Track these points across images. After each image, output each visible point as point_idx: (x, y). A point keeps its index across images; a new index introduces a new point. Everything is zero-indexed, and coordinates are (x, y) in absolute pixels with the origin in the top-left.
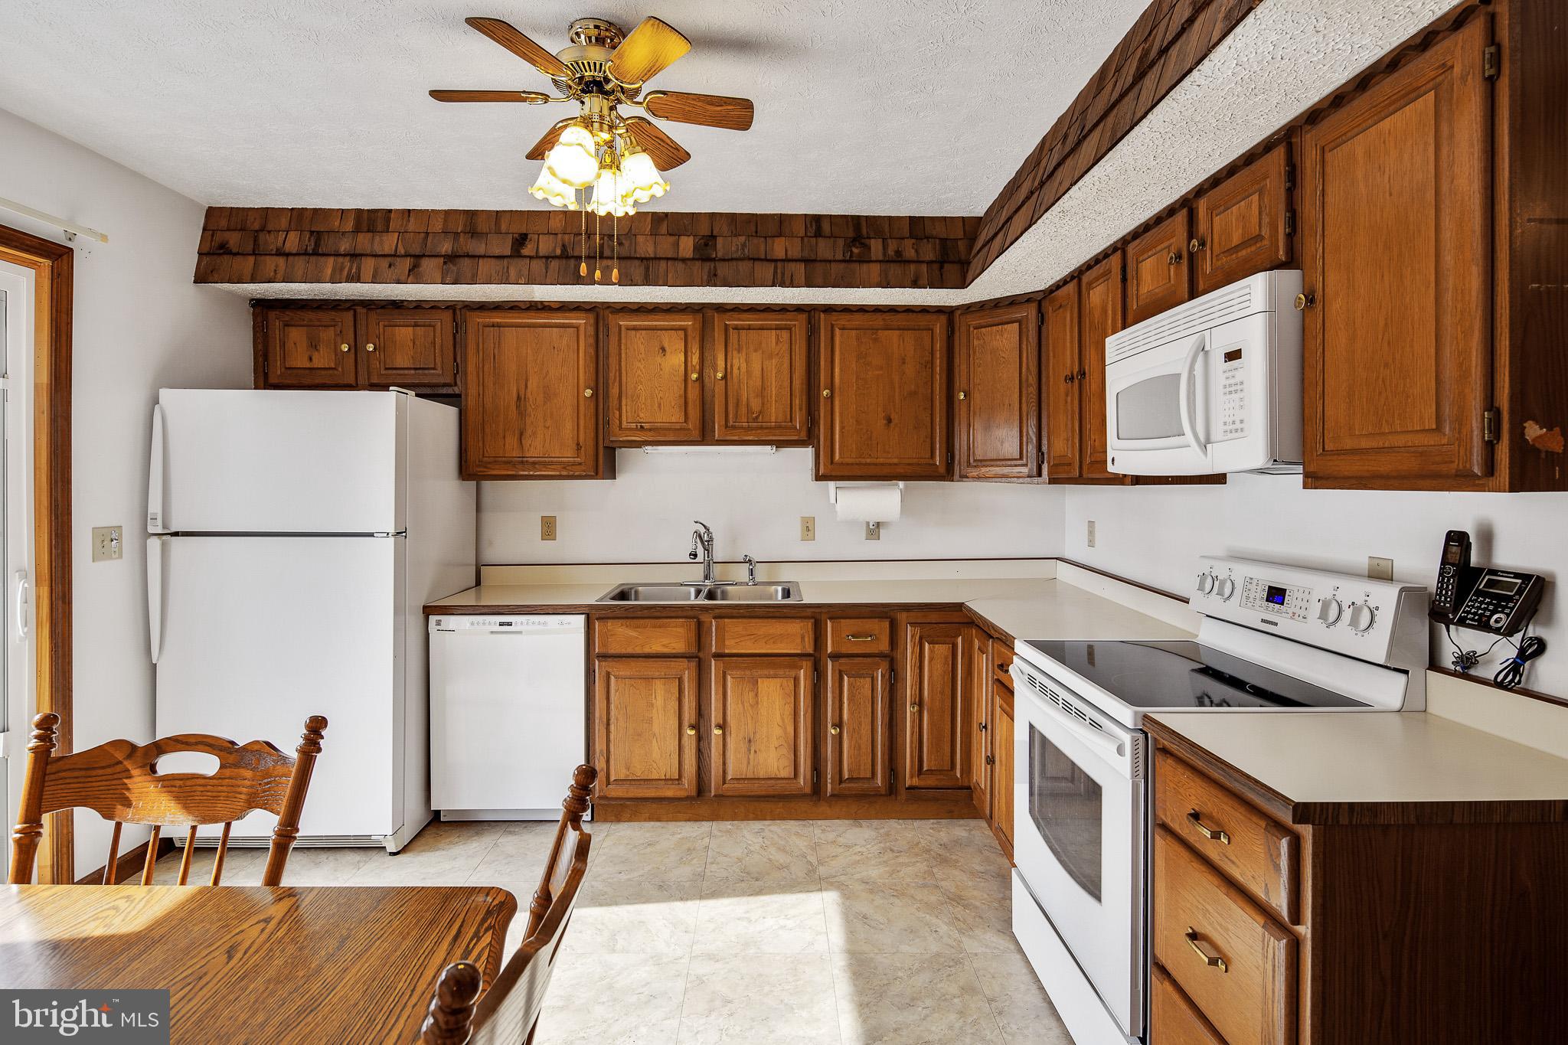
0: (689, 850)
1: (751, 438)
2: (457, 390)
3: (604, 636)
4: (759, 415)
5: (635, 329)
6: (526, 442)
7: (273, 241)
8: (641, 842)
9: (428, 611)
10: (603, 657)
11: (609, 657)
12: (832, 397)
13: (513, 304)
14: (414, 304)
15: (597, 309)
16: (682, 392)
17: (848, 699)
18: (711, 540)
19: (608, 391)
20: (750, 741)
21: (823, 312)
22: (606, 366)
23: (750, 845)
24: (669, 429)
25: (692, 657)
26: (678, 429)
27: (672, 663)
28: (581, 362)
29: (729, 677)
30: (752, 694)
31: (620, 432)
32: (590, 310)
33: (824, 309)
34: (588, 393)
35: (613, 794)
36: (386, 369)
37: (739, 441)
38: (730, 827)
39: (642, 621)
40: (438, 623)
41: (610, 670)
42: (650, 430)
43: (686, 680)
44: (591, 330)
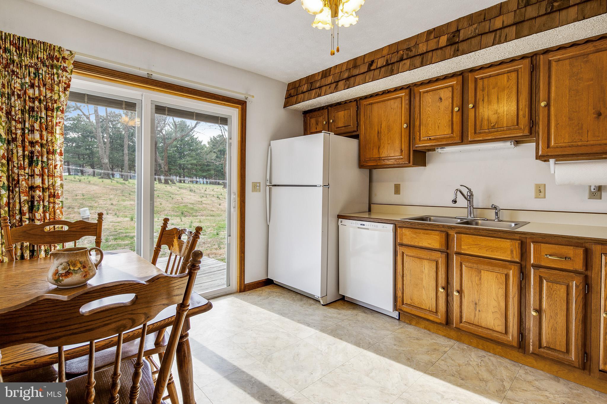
0: (435, 349)
1: (490, 138)
2: (357, 133)
3: (402, 235)
4: (496, 124)
5: (427, 92)
6: (381, 151)
7: (300, 90)
8: (414, 336)
9: (339, 217)
10: (402, 245)
11: (404, 245)
12: (548, 105)
13: (376, 94)
14: (344, 102)
15: (411, 87)
16: (450, 118)
17: (546, 296)
18: (472, 195)
19: (415, 124)
20: (476, 304)
21: (542, 54)
22: (414, 112)
23: (471, 361)
24: (444, 138)
25: (444, 252)
26: (448, 138)
27: (433, 253)
28: (403, 112)
29: (464, 266)
30: (477, 278)
31: (420, 142)
32: (407, 88)
33: (542, 52)
34: (405, 126)
35: (404, 309)
36: (337, 128)
37: (483, 140)
38: (465, 348)
39: (418, 230)
40: (341, 222)
41: (403, 251)
42: (434, 140)
43: (440, 263)
44: (407, 98)
